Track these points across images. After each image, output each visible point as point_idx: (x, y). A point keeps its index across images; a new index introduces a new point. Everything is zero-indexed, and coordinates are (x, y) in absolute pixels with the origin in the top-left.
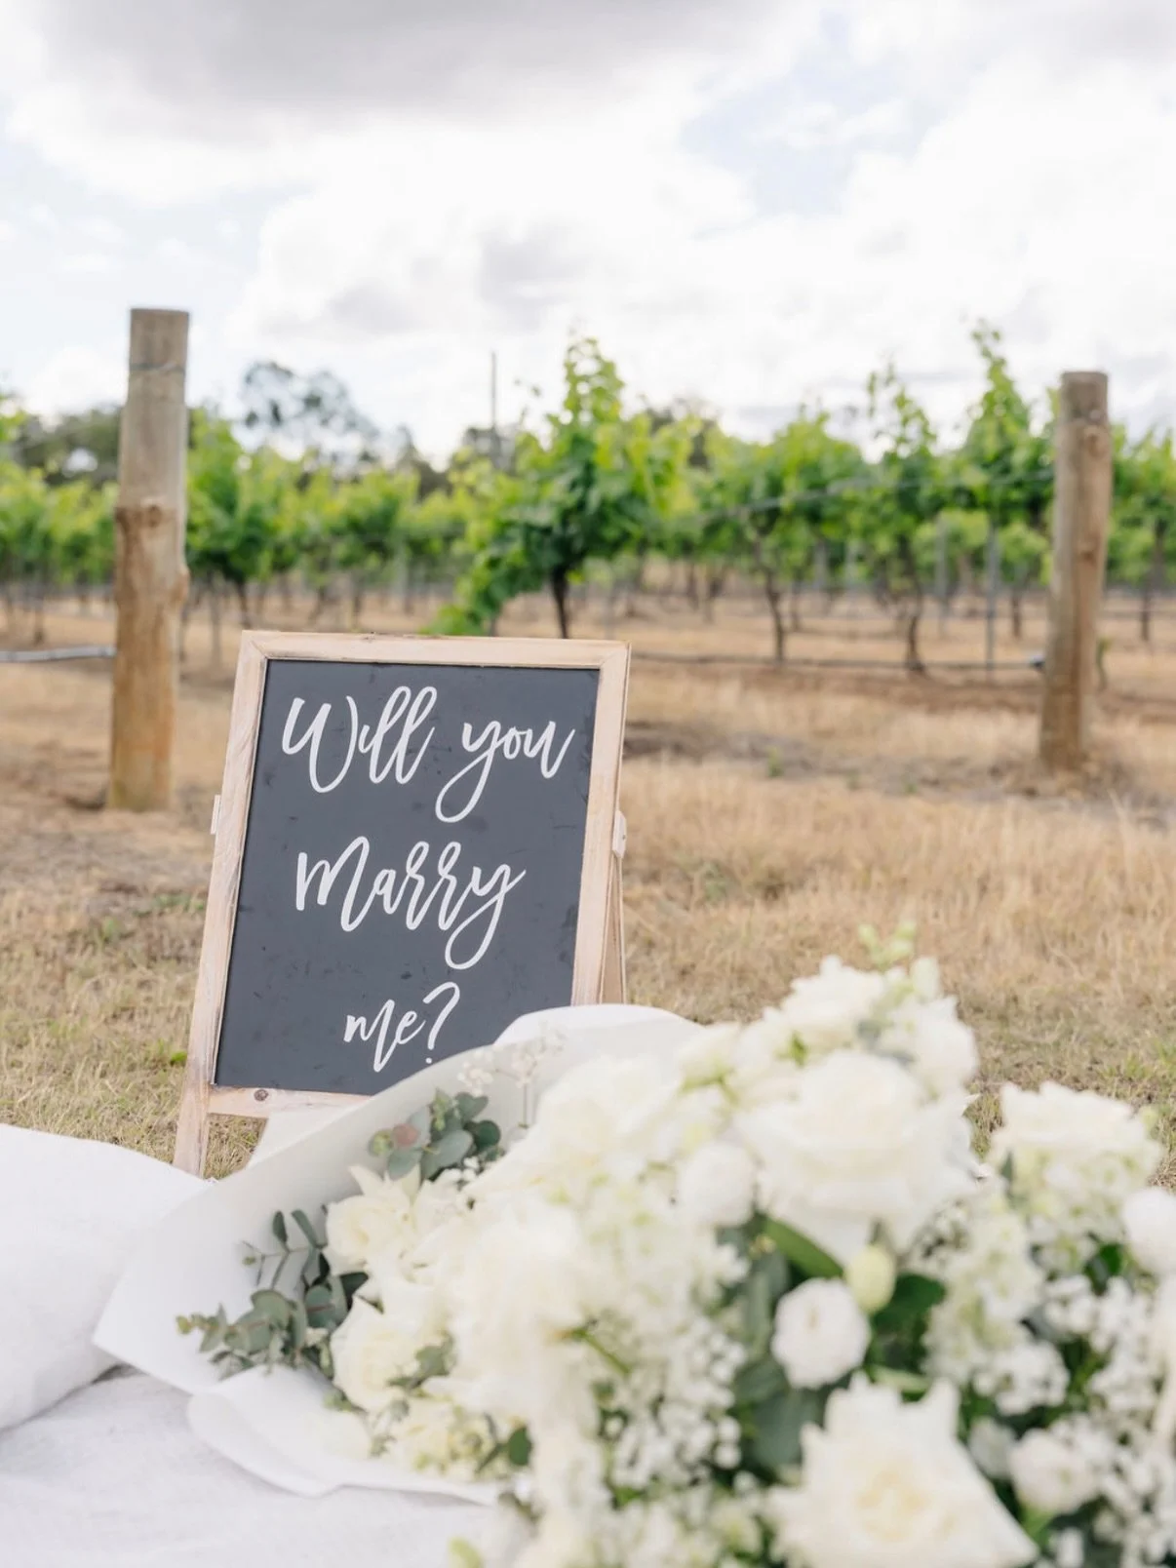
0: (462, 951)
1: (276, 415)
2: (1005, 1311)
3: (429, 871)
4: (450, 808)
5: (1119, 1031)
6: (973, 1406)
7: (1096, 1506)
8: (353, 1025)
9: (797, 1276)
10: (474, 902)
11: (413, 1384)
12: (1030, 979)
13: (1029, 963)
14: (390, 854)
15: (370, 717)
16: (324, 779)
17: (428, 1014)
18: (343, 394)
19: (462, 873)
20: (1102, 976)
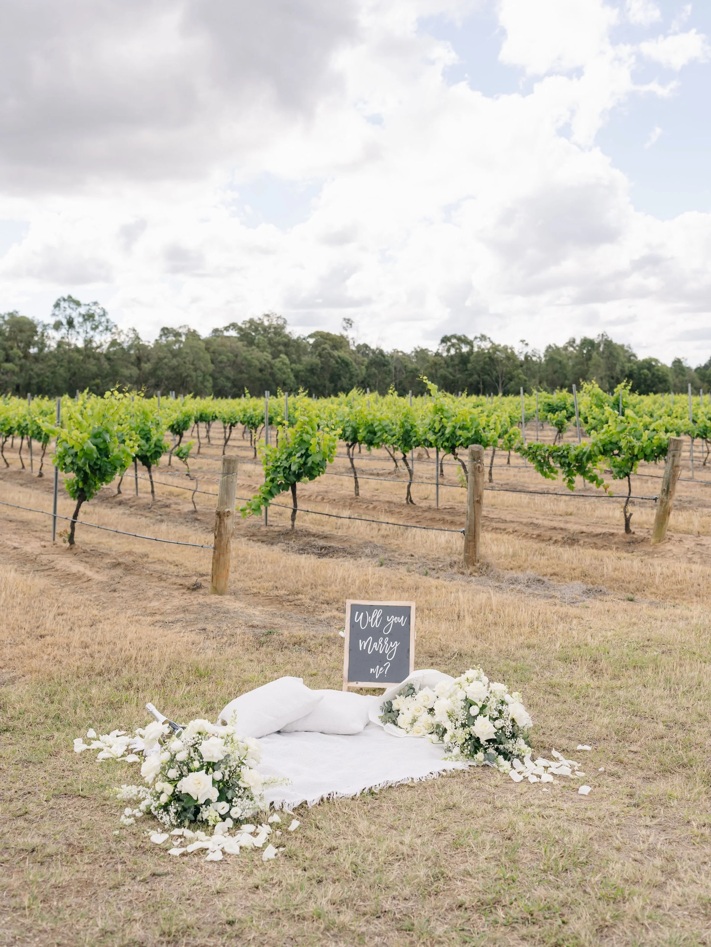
0: (390, 657)
1: (70, 323)
2: (493, 707)
3: (383, 643)
4: (386, 631)
5: (496, 659)
6: (490, 718)
7: (503, 727)
8: (372, 670)
9: (471, 705)
10: (391, 648)
11: (412, 724)
12: (475, 646)
13: (474, 641)
14: (376, 640)
15: (370, 615)
16: (363, 626)
17: (385, 668)
18: (104, 314)
19: (389, 643)
20: (491, 644)
